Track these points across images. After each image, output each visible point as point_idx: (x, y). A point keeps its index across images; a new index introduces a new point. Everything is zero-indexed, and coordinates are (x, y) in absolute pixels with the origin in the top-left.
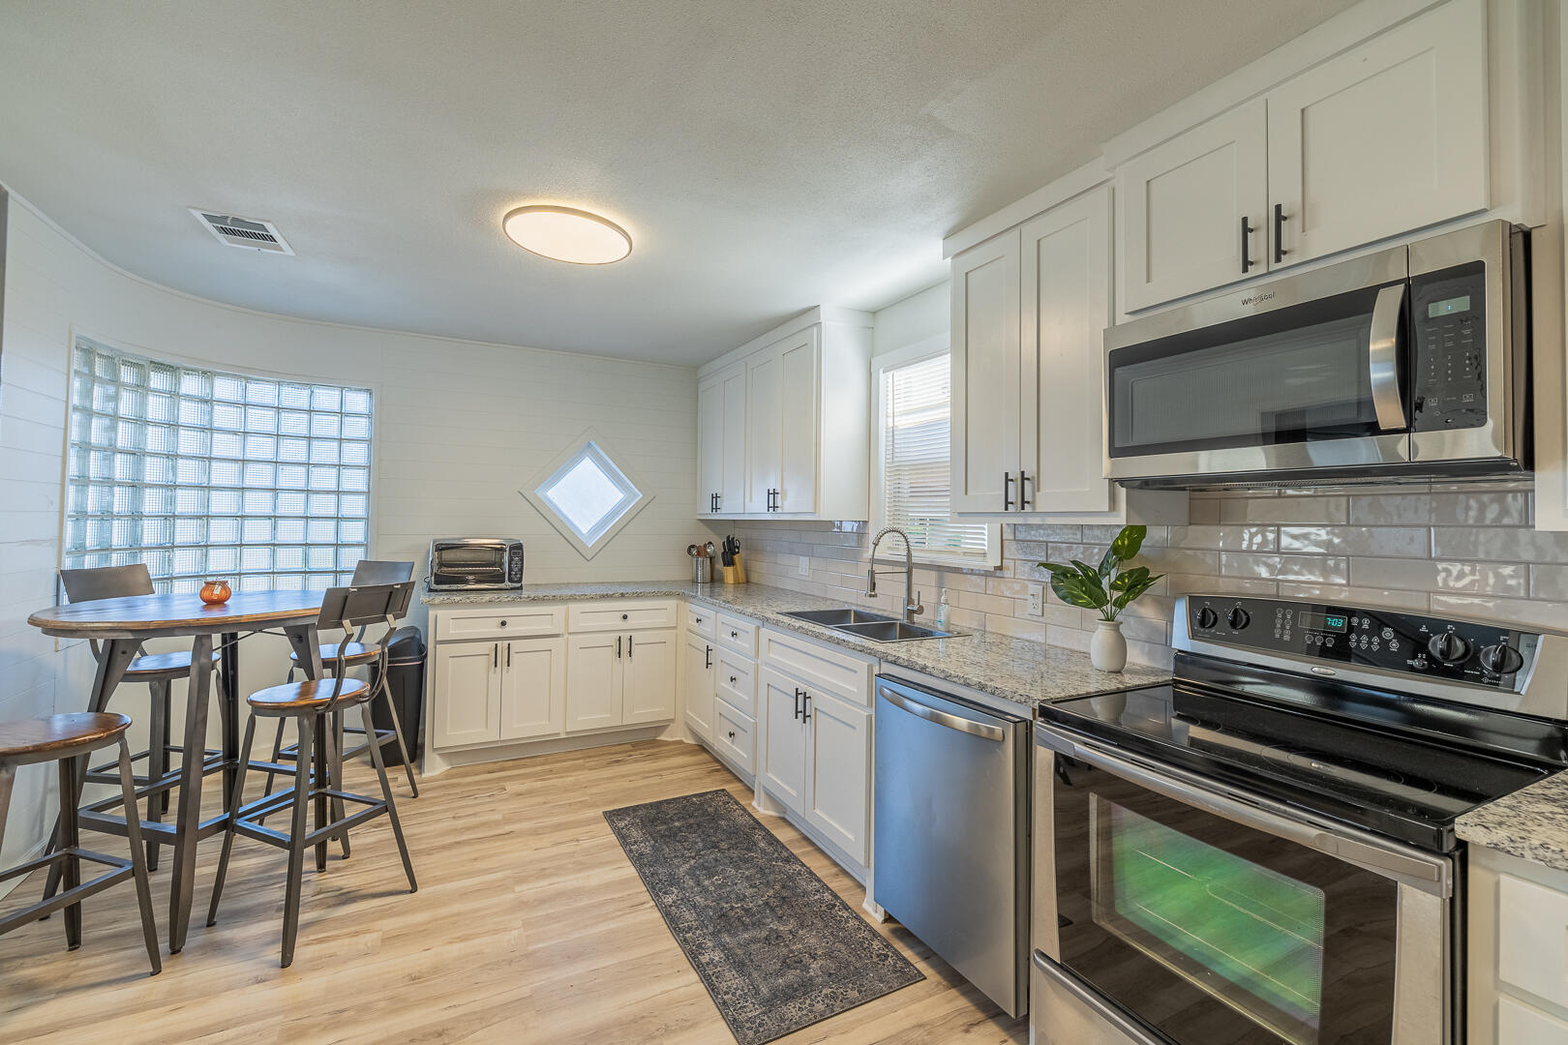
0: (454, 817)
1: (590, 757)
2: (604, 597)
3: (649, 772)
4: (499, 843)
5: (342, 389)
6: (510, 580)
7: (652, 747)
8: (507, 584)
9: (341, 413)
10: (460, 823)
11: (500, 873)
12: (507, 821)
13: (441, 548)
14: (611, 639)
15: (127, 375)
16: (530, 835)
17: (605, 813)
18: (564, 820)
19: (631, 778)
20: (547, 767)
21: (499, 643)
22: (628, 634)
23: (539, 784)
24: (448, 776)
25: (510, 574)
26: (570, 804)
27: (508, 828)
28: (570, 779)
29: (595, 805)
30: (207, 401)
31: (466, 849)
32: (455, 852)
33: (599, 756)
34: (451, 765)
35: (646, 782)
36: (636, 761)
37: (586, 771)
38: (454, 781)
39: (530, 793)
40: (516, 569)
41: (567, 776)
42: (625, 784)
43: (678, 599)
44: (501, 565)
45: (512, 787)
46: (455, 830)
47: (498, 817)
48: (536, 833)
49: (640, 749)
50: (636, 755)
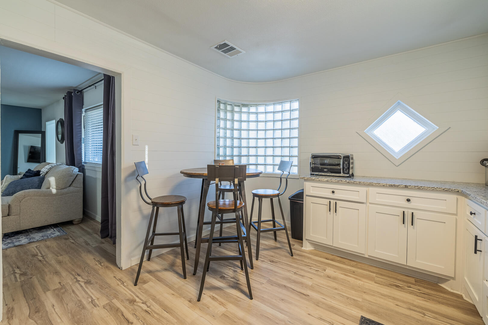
0: (295, 273)
1: (381, 275)
2: (391, 186)
3: (415, 306)
4: (298, 298)
5: (291, 101)
6: (344, 173)
7: (431, 289)
8: (342, 174)
9: (290, 110)
10: (295, 277)
11: (283, 315)
12: (312, 288)
13: (314, 157)
14: (399, 212)
15: (229, 108)
16: (314, 303)
17: (362, 317)
18: (336, 306)
19: (399, 303)
20: (353, 269)
21: (332, 201)
22: (411, 211)
23: (343, 276)
24: (310, 253)
25: (343, 170)
26: (348, 298)
27: (308, 292)
28: (360, 282)
29: (361, 308)
30: (257, 113)
31: (285, 292)
32: (280, 290)
33: (389, 277)
34: (315, 248)
35: (408, 312)
36: (411, 293)
37: (373, 283)
38: (310, 256)
39: (334, 279)
40: (346, 167)
41: (360, 280)
42: (391, 304)
43: (458, 195)
44: (339, 165)
45: (330, 271)
46: (290, 279)
47: (310, 283)
48: (317, 304)
49: (419, 286)
50: (415, 288)
